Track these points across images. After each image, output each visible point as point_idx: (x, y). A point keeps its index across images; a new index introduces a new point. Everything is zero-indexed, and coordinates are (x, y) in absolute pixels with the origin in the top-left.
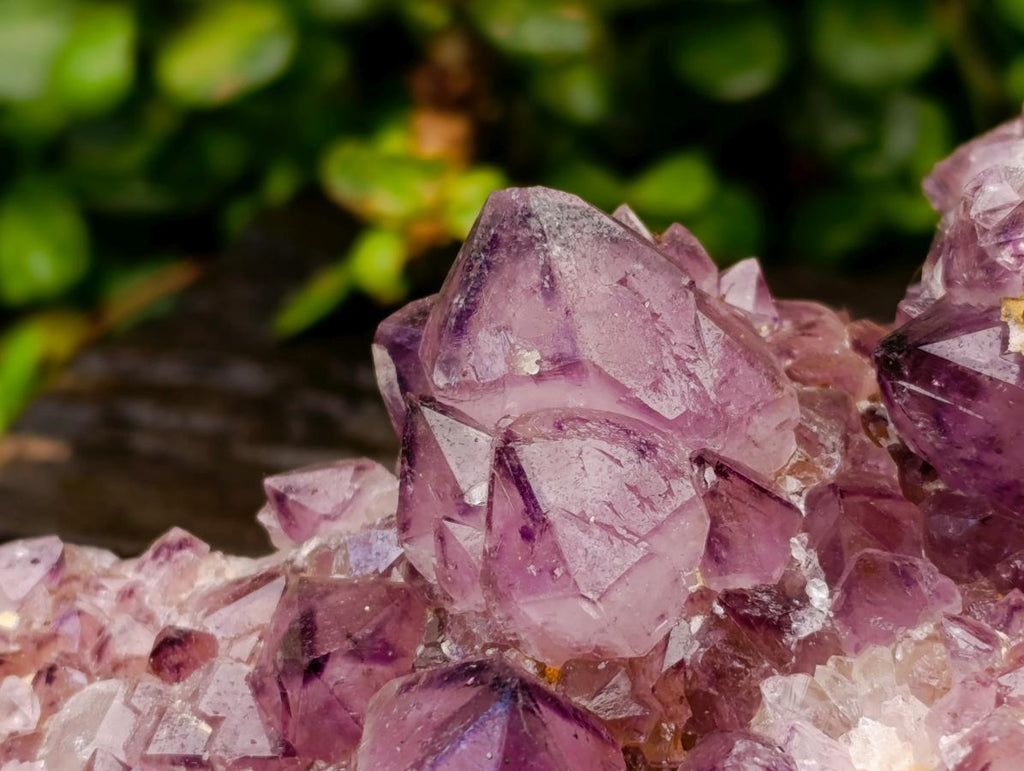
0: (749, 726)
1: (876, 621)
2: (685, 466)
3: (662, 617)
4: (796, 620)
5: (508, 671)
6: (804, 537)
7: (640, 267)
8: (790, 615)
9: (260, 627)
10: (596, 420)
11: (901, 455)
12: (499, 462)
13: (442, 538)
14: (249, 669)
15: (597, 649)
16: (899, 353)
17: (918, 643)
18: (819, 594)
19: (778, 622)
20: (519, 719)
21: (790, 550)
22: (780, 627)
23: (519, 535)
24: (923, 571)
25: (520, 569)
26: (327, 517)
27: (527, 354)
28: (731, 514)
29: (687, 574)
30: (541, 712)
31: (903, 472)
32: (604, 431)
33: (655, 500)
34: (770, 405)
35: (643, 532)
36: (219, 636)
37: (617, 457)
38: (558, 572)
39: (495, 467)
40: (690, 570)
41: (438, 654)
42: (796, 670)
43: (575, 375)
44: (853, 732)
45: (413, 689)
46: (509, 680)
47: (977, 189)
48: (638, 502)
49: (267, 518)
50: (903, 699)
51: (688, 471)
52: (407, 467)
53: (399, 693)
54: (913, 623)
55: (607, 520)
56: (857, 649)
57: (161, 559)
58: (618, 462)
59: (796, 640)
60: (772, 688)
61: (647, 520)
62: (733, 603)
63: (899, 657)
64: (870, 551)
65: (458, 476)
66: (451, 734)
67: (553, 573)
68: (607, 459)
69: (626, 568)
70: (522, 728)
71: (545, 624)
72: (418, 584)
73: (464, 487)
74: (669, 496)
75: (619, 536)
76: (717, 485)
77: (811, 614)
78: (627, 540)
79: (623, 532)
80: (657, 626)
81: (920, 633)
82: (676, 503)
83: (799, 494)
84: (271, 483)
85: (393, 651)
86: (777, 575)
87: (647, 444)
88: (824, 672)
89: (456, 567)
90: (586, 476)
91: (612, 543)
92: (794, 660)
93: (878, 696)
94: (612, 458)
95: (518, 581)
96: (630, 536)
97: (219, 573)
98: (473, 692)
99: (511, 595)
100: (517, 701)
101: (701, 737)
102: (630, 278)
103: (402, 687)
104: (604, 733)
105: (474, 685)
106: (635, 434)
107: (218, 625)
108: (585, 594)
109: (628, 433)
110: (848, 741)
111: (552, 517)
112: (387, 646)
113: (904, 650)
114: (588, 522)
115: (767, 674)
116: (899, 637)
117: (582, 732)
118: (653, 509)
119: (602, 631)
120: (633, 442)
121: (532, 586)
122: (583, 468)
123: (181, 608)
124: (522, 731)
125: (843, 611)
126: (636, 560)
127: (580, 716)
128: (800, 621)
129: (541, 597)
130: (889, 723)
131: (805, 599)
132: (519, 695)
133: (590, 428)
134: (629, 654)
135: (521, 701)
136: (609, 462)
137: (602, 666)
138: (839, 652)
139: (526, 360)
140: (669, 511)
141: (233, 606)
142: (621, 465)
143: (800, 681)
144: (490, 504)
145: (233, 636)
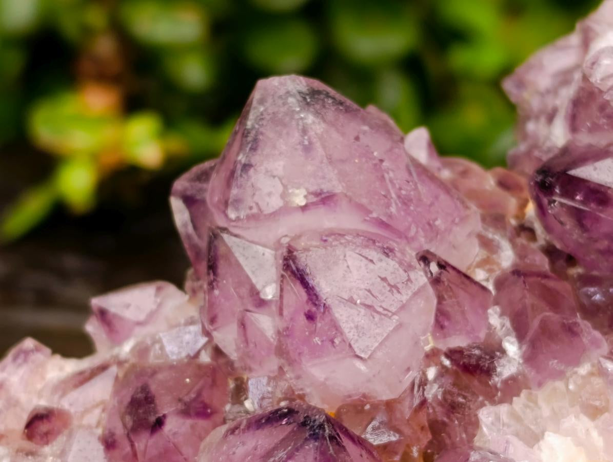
0: (473, 442)
1: (554, 363)
2: (415, 262)
3: (408, 370)
4: (499, 366)
5: (315, 411)
6: (498, 309)
7: (366, 128)
8: (495, 362)
9: (102, 402)
10: (351, 234)
11: (550, 251)
12: (287, 267)
13: (243, 325)
14: (99, 431)
15: (364, 396)
16: (552, 177)
17: (583, 377)
18: (512, 348)
19: (488, 367)
20: (327, 444)
21: (487, 318)
22: (489, 372)
23: (305, 318)
24: (582, 326)
25: (307, 341)
26: (139, 324)
27: (297, 191)
28: (451, 294)
29: (422, 338)
30: (341, 439)
31: (552, 262)
32: (359, 240)
33: (399, 286)
34: (463, 219)
35: (393, 309)
36: (72, 410)
37: (370, 258)
38: (337, 341)
39: (284, 270)
40: (425, 335)
41: (242, 409)
42: (501, 402)
43: (332, 204)
44: (541, 442)
45: (237, 432)
46: (317, 417)
47: (593, 64)
48: (388, 288)
49: (92, 327)
50: (575, 417)
51: (418, 266)
52: (212, 277)
53: (226, 436)
54: (577, 362)
55: (368, 302)
56: (540, 385)
57: (20, 361)
58: (371, 261)
59: (500, 380)
60: (486, 415)
61: (396, 300)
62: (457, 356)
63: (571, 387)
64: (548, 314)
65: (254, 281)
66: (277, 459)
67: (333, 342)
68: (363, 259)
69: (385, 335)
70: (329, 451)
71: (326, 379)
72: (222, 361)
73: (259, 287)
74: (409, 283)
75: (378, 312)
76: (440, 274)
77: (509, 361)
78: (385, 315)
79: (380, 310)
80: (405, 376)
81: (584, 369)
82: (415, 287)
83: (487, 280)
84: (97, 302)
85: (211, 409)
86: (482, 335)
87: (388, 248)
88: (519, 402)
89: (256, 345)
90: (351, 272)
91: (374, 318)
92: (499, 394)
93: (557, 417)
94: (367, 258)
95: (305, 349)
96: (386, 312)
97: (61, 369)
98: (289, 429)
99: (301, 360)
100: (325, 431)
101: (438, 454)
102: (361, 136)
103: (227, 431)
104: (375, 453)
105: (288, 424)
106: (379, 242)
107: (71, 403)
108: (359, 355)
109: (374, 242)
110: (540, 449)
111: (329, 302)
112: (206, 406)
113: (575, 383)
114: (355, 304)
115: (482, 405)
116: (568, 374)
117: (364, 453)
118: (399, 292)
119: (369, 381)
120: (379, 247)
121: (316, 352)
122: (348, 267)
123: (40, 395)
124: (330, 452)
125: (530, 358)
126: (391, 329)
127: (361, 442)
128: (502, 366)
129: (326, 359)
130: (567, 433)
131: (503, 352)
132: (326, 426)
133: (347, 240)
134: (385, 397)
135: (327, 431)
136: (365, 261)
137: (367, 407)
138: (528, 388)
139: (297, 195)
140: (410, 293)
141: (80, 390)
142: (374, 263)
143: (503, 409)
144: (281, 297)
145: (83, 410)
